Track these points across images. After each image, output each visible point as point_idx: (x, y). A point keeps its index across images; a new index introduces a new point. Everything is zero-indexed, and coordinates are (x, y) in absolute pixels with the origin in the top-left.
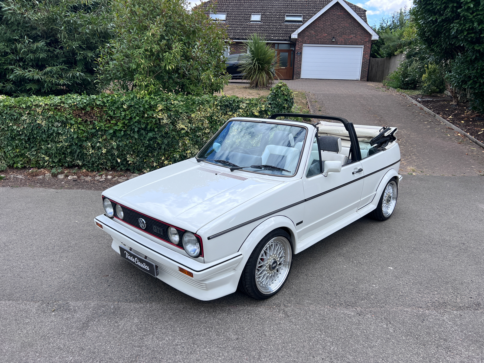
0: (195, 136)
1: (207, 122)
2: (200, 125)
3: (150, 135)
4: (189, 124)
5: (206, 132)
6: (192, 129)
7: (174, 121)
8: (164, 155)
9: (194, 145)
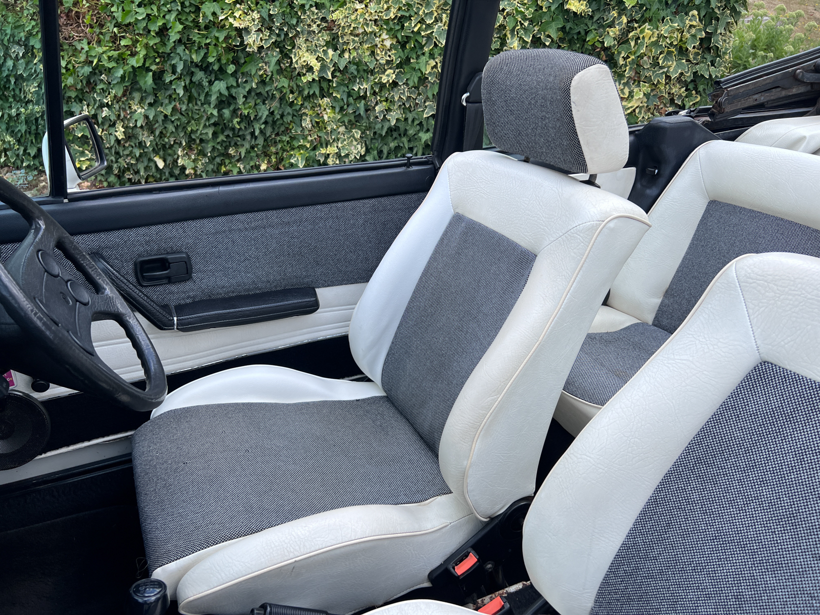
0: (349, 95)
1: (388, 43)
2: (368, 53)
3: (220, 86)
4: (330, 52)
5: (384, 79)
6: (340, 71)
7: (283, 37)
8: (267, 155)
9: (350, 126)
